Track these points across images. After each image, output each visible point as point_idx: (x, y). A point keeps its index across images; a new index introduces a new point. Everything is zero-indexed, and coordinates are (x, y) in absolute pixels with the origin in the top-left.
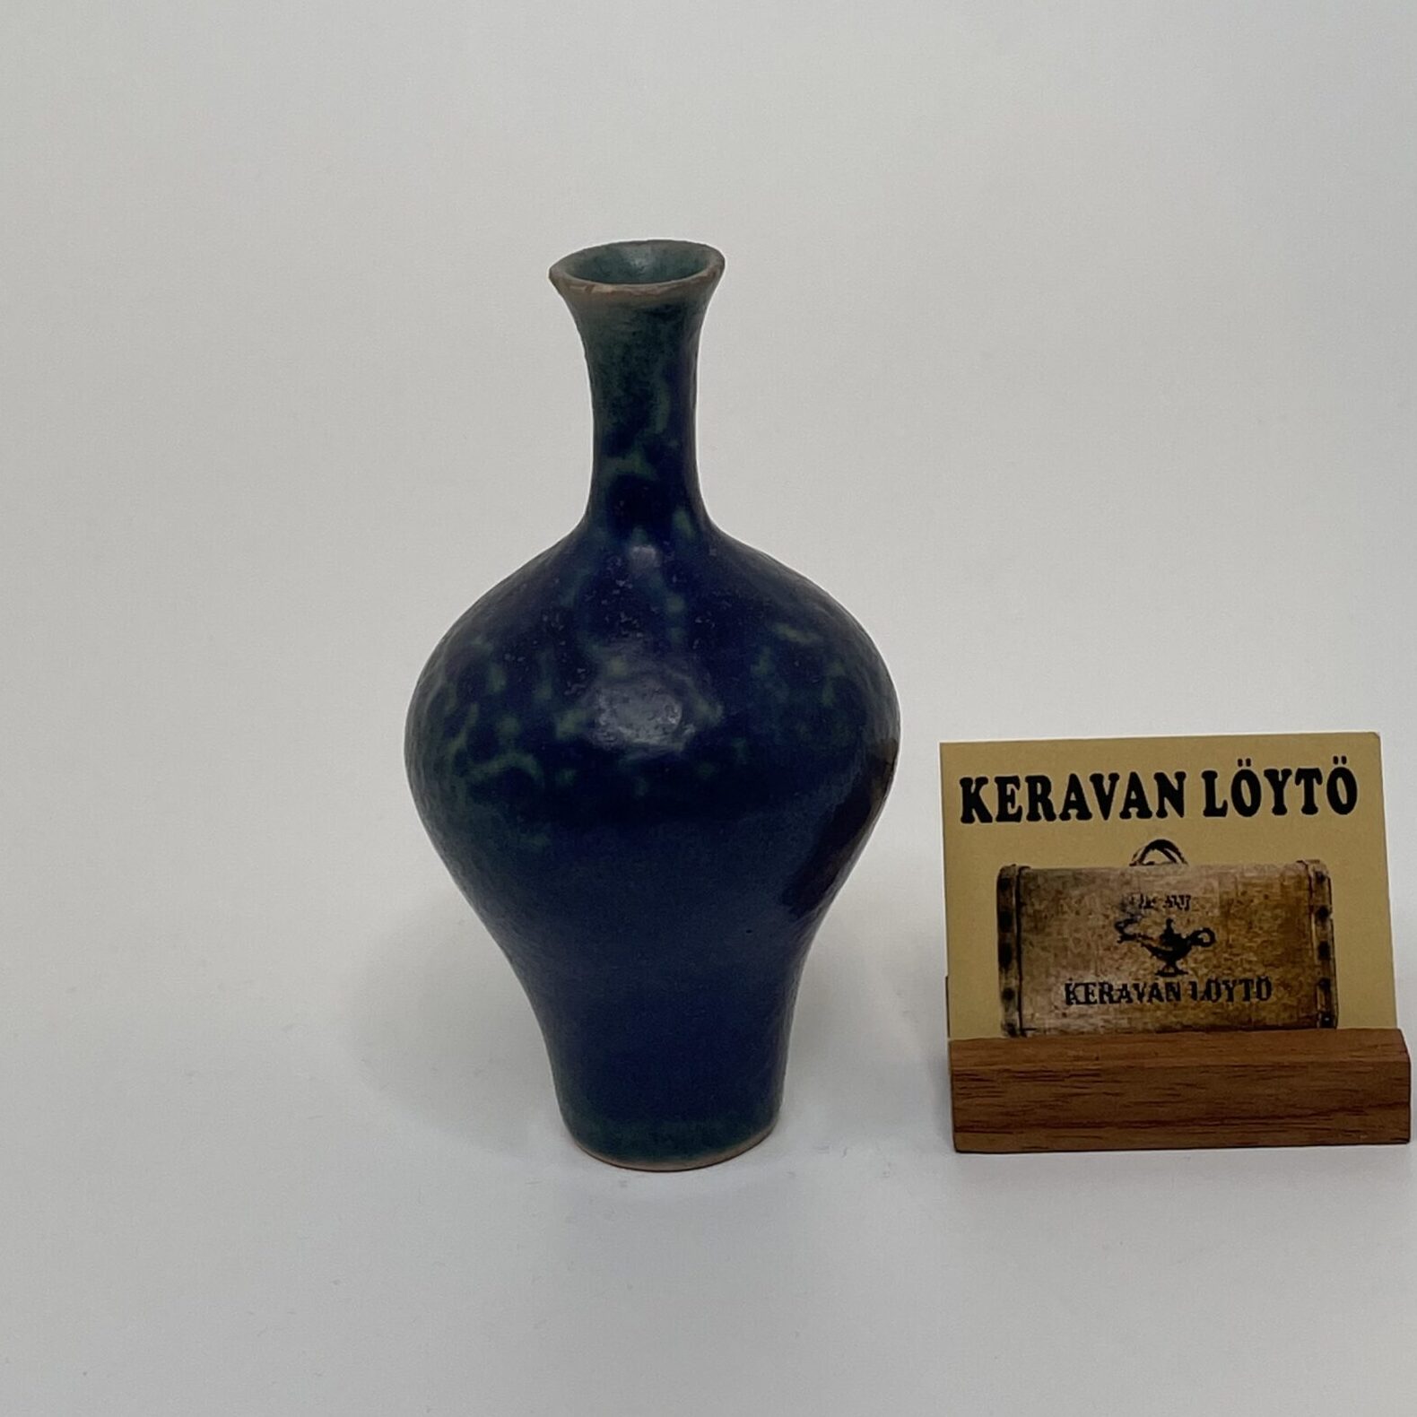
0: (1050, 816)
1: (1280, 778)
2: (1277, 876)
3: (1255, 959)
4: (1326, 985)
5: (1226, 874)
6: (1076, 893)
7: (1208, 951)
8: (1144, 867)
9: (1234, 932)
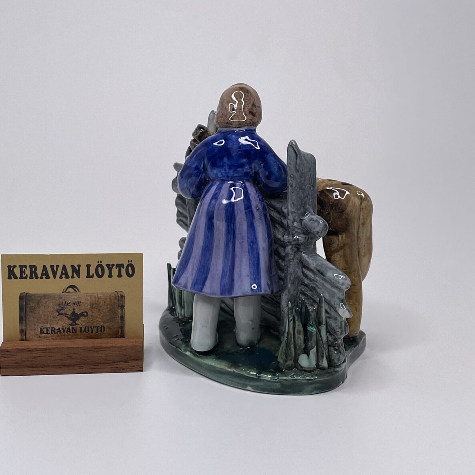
0: (37, 278)
1: (111, 266)
2: (108, 296)
3: (100, 320)
4: (122, 328)
5: (92, 295)
6: (44, 301)
7: (85, 318)
8: (67, 293)
9: (94, 313)
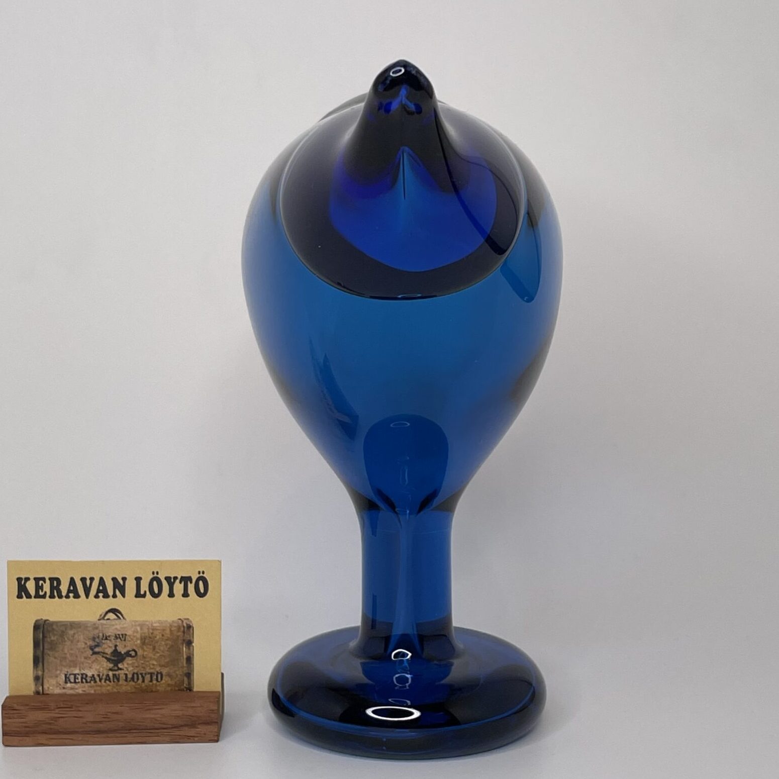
0: (60, 597)
1: (172, 580)
2: (168, 625)
3: (155, 663)
4: (189, 675)
5: (144, 624)
6: (71, 632)
7: (133, 660)
8: (105, 621)
9: (146, 651)
